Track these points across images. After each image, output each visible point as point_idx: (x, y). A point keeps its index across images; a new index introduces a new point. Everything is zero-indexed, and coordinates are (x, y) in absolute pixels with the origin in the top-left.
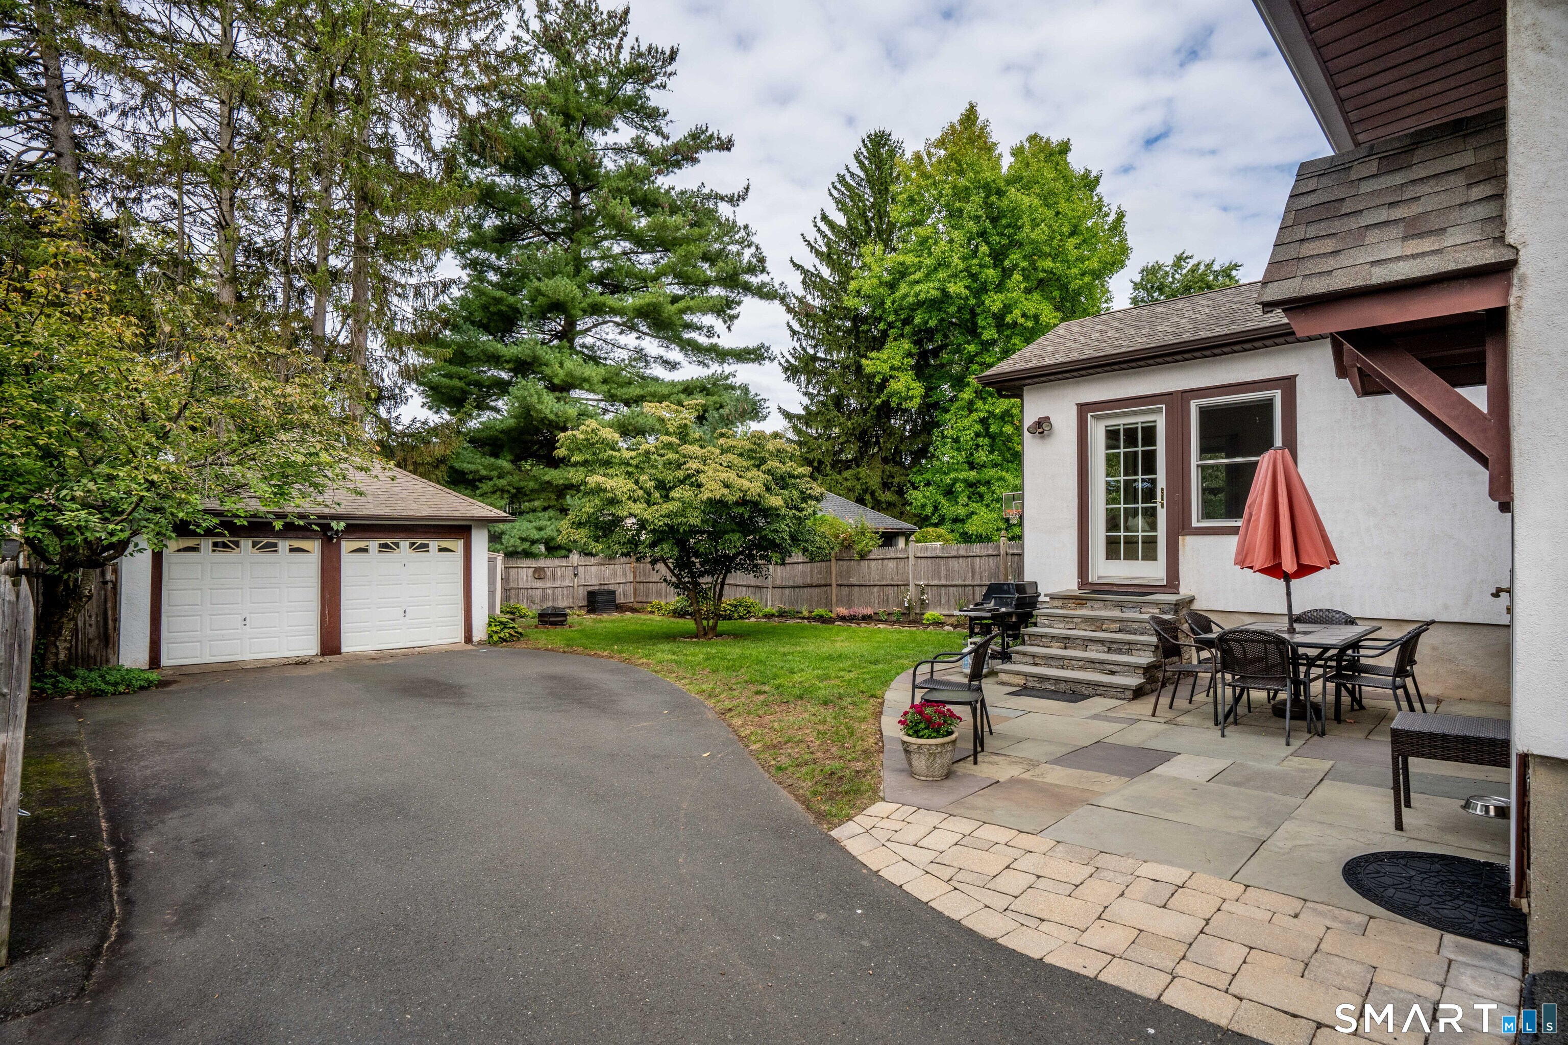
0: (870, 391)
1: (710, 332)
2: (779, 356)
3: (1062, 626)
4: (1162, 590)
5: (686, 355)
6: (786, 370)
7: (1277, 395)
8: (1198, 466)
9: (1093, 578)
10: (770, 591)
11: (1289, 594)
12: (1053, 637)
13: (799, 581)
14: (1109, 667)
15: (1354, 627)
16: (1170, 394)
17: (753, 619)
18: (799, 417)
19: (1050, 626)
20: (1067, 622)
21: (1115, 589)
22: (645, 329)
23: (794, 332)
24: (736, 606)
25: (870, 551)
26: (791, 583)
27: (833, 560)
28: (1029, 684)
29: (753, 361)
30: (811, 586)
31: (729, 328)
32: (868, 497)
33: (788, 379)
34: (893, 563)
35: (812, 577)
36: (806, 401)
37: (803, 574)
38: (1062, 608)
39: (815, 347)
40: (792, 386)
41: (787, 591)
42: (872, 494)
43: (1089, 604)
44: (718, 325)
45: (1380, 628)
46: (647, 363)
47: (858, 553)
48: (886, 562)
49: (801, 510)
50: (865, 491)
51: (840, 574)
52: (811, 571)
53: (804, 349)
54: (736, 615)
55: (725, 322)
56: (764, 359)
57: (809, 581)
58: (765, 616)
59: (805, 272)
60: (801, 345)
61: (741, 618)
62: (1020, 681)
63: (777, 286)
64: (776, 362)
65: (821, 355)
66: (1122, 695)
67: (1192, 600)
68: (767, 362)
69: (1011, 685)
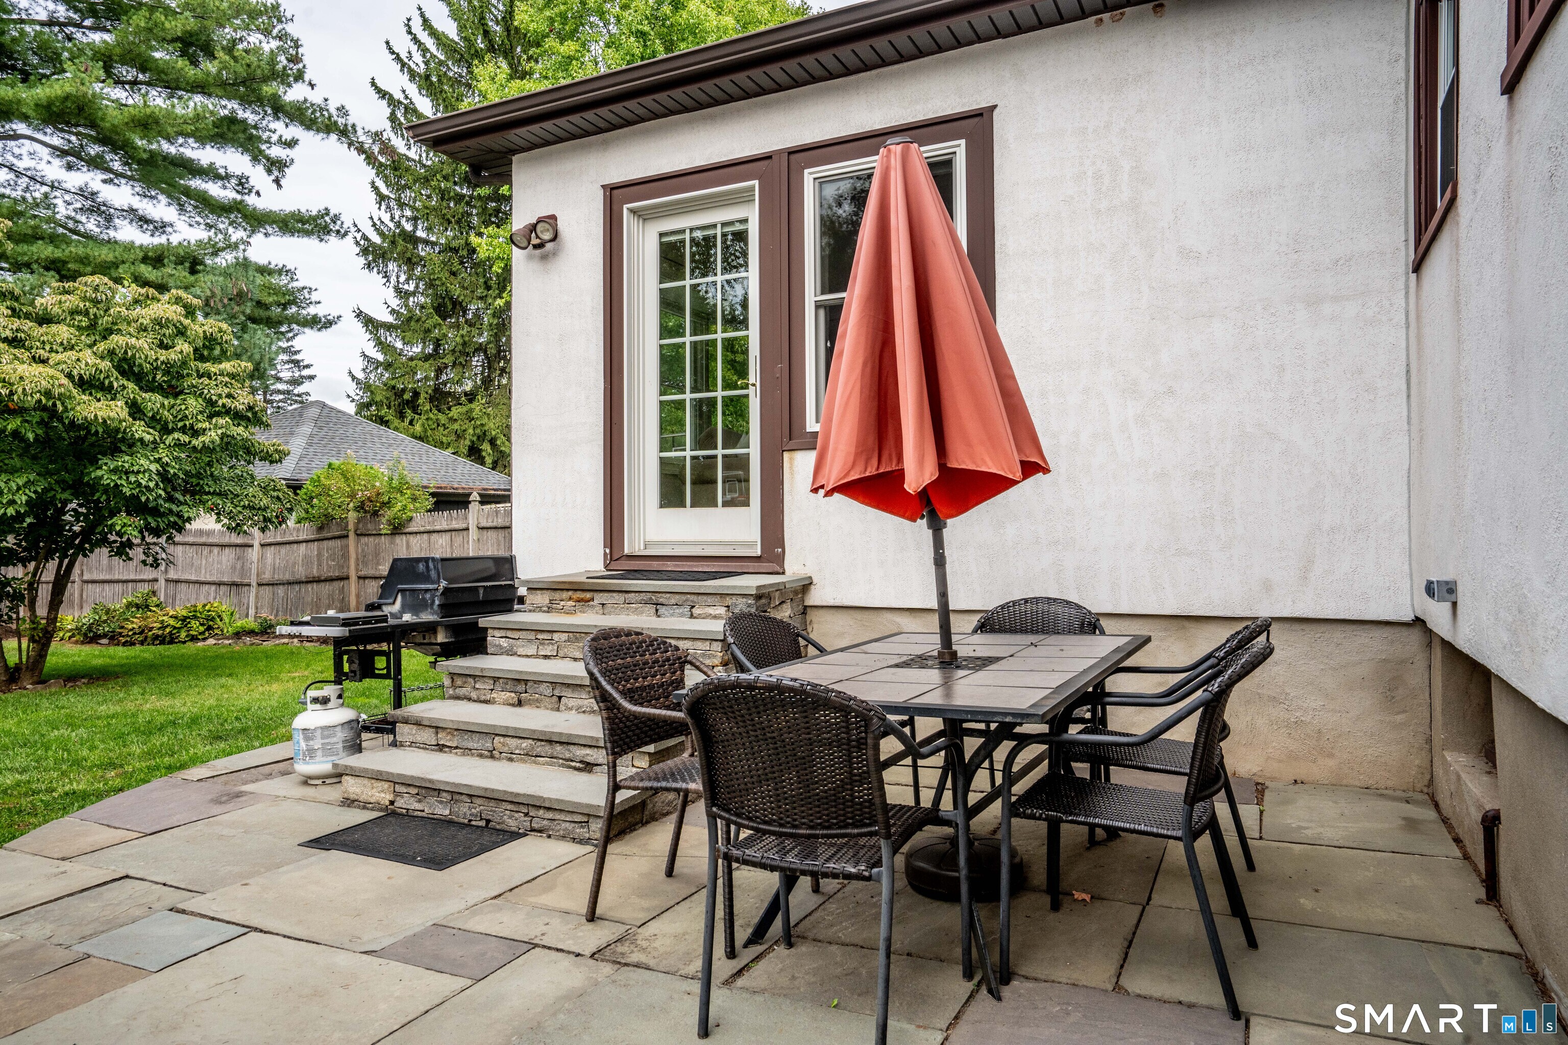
0: (488, 288)
1: (242, 183)
2: (353, 229)
3: (532, 650)
4: (752, 567)
5: (182, 209)
6: (365, 252)
7: (959, 149)
8: (818, 306)
9: (632, 544)
10: (253, 590)
11: (940, 561)
12: (496, 679)
13: (301, 572)
14: (581, 752)
15: (1097, 639)
16: (768, 157)
17: (211, 641)
18: (389, 327)
19: (511, 653)
20: (542, 642)
21: (670, 566)
22: (117, 166)
23: (381, 198)
24: (184, 619)
25: (411, 519)
26: (287, 577)
27: (352, 535)
28: (400, 803)
29: (308, 233)
30: (318, 581)
31: (277, 181)
32: (486, 447)
33: (369, 266)
34: (446, 537)
35: (320, 565)
36: (395, 303)
37: (307, 561)
38: (549, 610)
39: (415, 219)
40: (376, 278)
41: (281, 591)
42: (492, 442)
43: (599, 598)
44: (258, 176)
45: (1148, 640)
46: (109, 219)
47: (389, 522)
48: (434, 536)
49: (196, 433)
50: (482, 437)
51: (362, 560)
52: (319, 555)
53: (398, 224)
54: (183, 634)
55: (269, 172)
56: (329, 232)
57: (315, 573)
58: (238, 635)
59: (393, 102)
60: (392, 219)
61: (194, 639)
62: (381, 794)
63: (334, 112)
64: (349, 238)
65: (420, 234)
66: (580, 832)
67: (806, 586)
68: (333, 239)
69: (365, 806)
